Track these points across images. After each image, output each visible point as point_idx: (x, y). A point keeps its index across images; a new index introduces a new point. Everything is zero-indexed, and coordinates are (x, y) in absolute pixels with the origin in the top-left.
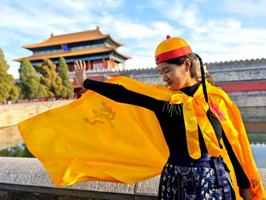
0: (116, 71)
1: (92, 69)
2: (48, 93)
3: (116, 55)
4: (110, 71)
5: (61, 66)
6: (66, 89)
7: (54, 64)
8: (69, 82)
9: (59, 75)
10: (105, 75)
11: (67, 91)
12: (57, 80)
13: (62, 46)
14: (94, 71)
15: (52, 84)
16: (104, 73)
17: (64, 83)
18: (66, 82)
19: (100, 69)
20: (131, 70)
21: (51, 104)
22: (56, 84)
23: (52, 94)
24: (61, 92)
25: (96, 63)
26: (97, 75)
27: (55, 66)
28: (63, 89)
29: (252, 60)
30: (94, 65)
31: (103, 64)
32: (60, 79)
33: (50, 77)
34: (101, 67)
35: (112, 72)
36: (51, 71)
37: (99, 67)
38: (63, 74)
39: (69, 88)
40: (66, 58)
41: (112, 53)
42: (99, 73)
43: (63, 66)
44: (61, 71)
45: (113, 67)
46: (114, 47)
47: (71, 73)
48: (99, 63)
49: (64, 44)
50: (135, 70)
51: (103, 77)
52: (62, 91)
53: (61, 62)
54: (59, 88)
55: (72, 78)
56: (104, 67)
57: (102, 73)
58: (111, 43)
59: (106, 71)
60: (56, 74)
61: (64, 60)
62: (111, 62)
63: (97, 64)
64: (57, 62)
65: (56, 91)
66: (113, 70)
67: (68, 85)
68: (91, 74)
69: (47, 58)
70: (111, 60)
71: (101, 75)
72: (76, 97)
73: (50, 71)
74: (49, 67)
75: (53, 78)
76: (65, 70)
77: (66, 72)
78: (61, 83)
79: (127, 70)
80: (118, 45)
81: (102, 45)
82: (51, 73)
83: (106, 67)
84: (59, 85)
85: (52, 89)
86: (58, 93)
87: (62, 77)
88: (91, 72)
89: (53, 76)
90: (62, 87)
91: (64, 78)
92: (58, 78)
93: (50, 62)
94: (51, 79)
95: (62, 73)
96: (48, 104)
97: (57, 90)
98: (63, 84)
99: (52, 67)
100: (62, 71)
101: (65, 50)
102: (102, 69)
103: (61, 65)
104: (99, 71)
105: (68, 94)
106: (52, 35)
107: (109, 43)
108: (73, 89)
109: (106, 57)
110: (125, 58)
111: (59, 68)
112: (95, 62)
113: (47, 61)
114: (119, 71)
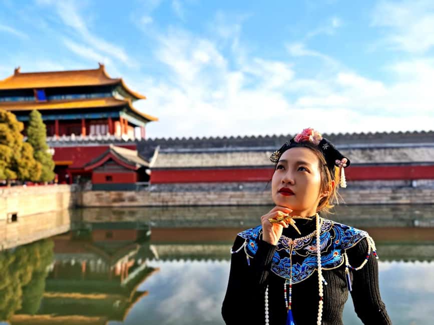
0: (130, 140)
1: (88, 133)
2: (5, 173)
3: (131, 114)
4: (119, 138)
5: (33, 126)
6: (40, 166)
7: (19, 121)
8: (45, 154)
9: (27, 141)
10: (111, 146)
11: (43, 170)
12: (23, 149)
13: (35, 91)
14: (91, 137)
15: (13, 159)
16: (110, 141)
17: (36, 156)
18: (40, 154)
19: (102, 134)
20: (157, 139)
21: (10, 193)
22: (23, 156)
23: (13, 175)
24: (30, 171)
25: (95, 124)
26: (96, 145)
27: (21, 126)
28: (35, 167)
30: (92, 128)
31: (107, 127)
32: (30, 150)
33: (12, 144)
34: (103, 132)
35: (123, 141)
36: (14, 134)
37: (100, 131)
38: (36, 140)
39: (46, 164)
40: (44, 113)
41: (125, 110)
42: (100, 142)
43: (37, 127)
44: (32, 135)
45: (126, 132)
46: (129, 100)
47: (49, 139)
48: (100, 124)
49: (39, 89)
50: (163, 139)
51: (108, 148)
52: (33, 171)
53: (34, 119)
54: (26, 164)
55: (51, 148)
56: (110, 132)
57: (106, 142)
58: (123, 92)
59: (112, 138)
60: (22, 139)
61: (39, 115)
62: (123, 126)
63: (98, 127)
64: (26, 119)
65: (21, 170)
66: (126, 138)
67: (44, 160)
68: (86, 142)
69: (8, 111)
70: (122, 121)
71: (103, 145)
72: (56, 181)
73: (11, 133)
74: (11, 127)
75: (16, 146)
76: (40, 134)
77: (42, 136)
78: (31, 156)
79: (150, 139)
80: (135, 98)
81: (108, 95)
82: (14, 136)
83: (113, 132)
84: (27, 158)
85: (14, 166)
86: (25, 173)
87: (33, 146)
88: (86, 138)
89: (16, 142)
90: (32, 162)
91: (37, 148)
92: (26, 148)
93: (13, 118)
94: (13, 147)
95: (34, 137)
96: (3, 192)
97: (23, 167)
98: (36, 158)
99: (15, 126)
100: (35, 134)
101: (39, 98)
102: (105, 134)
103: (33, 123)
104: (100, 138)
105: (44, 175)
106: (16, 71)
107: (120, 93)
108: (53, 168)
109: (113, 115)
110: (146, 120)
111: (30, 130)
112: (94, 122)
113: (7, 116)
114: (136, 140)
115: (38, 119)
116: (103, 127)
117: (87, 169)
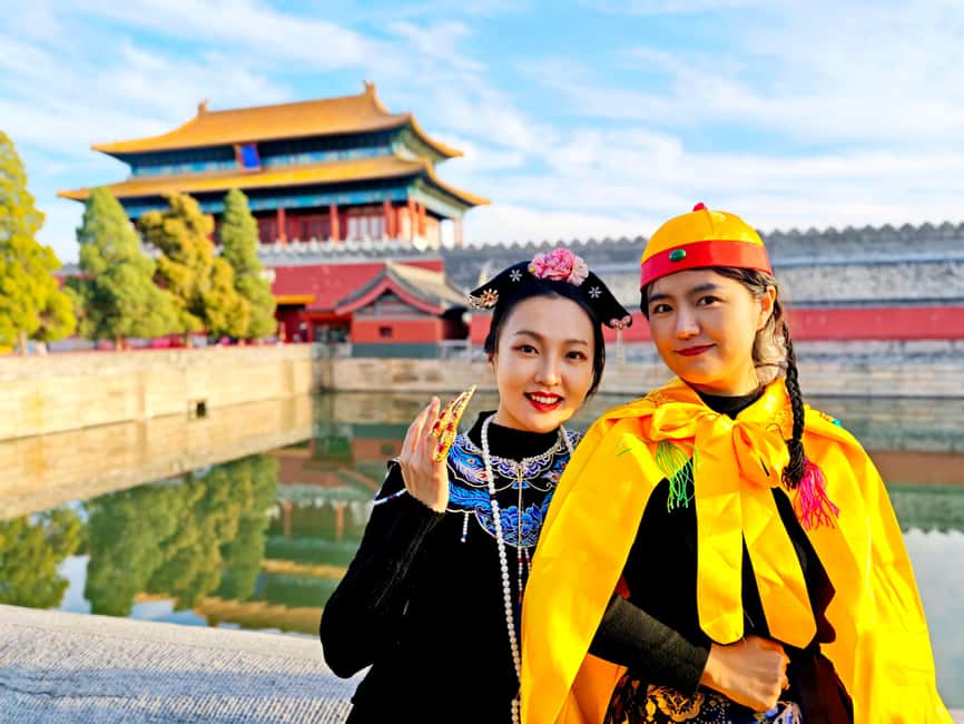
0: (429, 249)
1: (343, 235)
2: (181, 320)
3: (433, 191)
4: (407, 246)
5: (231, 223)
6: (246, 306)
7: (205, 213)
8: (257, 282)
9: (222, 255)
10: (389, 262)
11: (252, 314)
12: (214, 272)
13: (238, 150)
14: (350, 244)
15: (195, 289)
16: (389, 252)
17: (240, 285)
18: (248, 281)
19: (373, 239)
20: (486, 247)
21: (191, 361)
22: (213, 286)
23: (196, 323)
24: (227, 316)
25: (358, 216)
26: (361, 260)
27: (207, 224)
28: (238, 308)
29: (927, 228)
30: (352, 223)
31: (383, 221)
32: (227, 273)
33: (192, 261)
34: (375, 231)
35: (415, 252)
36: (195, 240)
37: (369, 230)
38: (238, 251)
39: (258, 302)
40: (252, 194)
41: (419, 182)
42: (367, 254)
43: (239, 225)
44: (230, 242)
45: (422, 232)
46: (425, 160)
47: (266, 249)
48: (369, 215)
49: (245, 145)
50: (501, 247)
51: (383, 267)
52: (233, 315)
53: (233, 208)
54: (220, 301)
55: (268, 268)
56: (388, 232)
57: (379, 254)
58: (416, 144)
59: (394, 245)
60: (211, 251)
61: (243, 199)
62: (416, 216)
63: (364, 221)
64: (217, 207)
65: (210, 313)
66: (420, 244)
67: (256, 293)
68: (340, 254)
69: (183, 193)
70: (412, 205)
71: (374, 260)
72: (283, 336)
73: (190, 238)
74: (189, 225)
75: (200, 265)
76: (247, 239)
77: (251, 243)
78: (229, 285)
79: (471, 247)
80: (442, 155)
81: (383, 151)
82: (196, 245)
83: (395, 231)
84: (222, 290)
85: (198, 307)
86: (219, 320)
87: (233, 263)
88: (341, 247)
89: (200, 257)
90: (232, 298)
91: (240, 267)
92: (219, 267)
93: (193, 208)
94: (195, 268)
95: (235, 246)
96: (179, 358)
97: (215, 309)
98: (238, 289)
99: (197, 224)
100: (237, 240)
101: (247, 164)
102: (379, 237)
103: (231, 217)
104: (368, 244)
105: (255, 324)
106: (201, 108)
107: (408, 147)
108: (273, 309)
109: (394, 195)
110: (464, 203)
111: (226, 232)
112: (355, 211)
113: (181, 205)
114: (443, 250)
115: (241, 207)
116: (375, 221)
117: (341, 312)
